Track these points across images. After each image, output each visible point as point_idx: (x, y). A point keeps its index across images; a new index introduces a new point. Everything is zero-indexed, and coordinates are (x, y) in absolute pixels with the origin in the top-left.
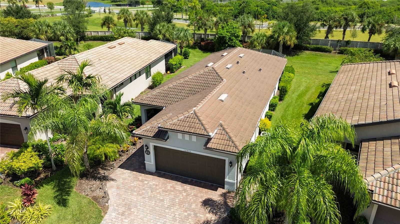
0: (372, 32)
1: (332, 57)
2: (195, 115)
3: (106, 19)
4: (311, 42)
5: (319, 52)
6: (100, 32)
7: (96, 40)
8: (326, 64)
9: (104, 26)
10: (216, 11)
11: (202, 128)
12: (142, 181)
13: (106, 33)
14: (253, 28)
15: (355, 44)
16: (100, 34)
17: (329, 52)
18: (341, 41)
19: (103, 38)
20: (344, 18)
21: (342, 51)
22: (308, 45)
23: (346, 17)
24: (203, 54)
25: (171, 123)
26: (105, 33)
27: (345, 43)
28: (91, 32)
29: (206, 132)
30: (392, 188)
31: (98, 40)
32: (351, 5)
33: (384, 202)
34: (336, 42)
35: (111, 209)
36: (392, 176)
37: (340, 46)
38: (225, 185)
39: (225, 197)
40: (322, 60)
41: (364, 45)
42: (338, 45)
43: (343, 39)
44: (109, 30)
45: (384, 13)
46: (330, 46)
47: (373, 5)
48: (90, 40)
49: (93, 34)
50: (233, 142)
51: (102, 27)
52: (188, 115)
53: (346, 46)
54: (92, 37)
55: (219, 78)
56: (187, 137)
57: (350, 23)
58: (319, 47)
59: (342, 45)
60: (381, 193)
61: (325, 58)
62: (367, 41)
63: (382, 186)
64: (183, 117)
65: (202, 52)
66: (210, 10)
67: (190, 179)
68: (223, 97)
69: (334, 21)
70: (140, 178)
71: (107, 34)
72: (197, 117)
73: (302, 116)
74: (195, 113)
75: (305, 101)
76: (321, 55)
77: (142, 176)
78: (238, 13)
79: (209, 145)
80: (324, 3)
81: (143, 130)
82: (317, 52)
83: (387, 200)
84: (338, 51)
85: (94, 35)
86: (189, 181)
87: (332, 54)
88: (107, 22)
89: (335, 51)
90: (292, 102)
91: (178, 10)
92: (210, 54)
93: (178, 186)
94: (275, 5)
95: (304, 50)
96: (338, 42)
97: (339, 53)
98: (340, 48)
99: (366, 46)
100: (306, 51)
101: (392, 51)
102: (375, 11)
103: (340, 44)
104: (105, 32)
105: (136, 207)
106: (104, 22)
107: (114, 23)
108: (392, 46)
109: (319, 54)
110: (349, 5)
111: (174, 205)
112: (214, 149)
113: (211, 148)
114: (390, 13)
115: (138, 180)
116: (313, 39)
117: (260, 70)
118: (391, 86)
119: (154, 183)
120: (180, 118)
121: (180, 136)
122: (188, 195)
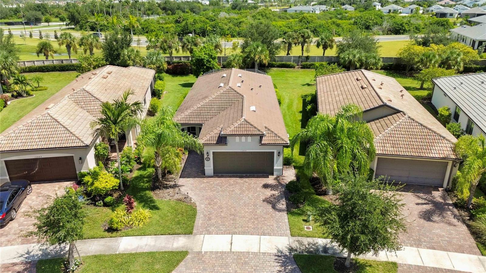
0: (325, 47)
1: (297, 71)
2: (246, 122)
3: (43, 46)
4: (277, 59)
5: (285, 69)
6: (36, 61)
7: (33, 72)
8: (294, 78)
9: (40, 54)
10: (155, 29)
11: (256, 130)
12: (207, 182)
13: (45, 62)
14: (221, 49)
15: (314, 58)
16: (37, 64)
17: (293, 67)
18: (302, 56)
19: (43, 69)
20: (301, 35)
21: (304, 66)
22: (274, 63)
23: (303, 34)
24: (173, 78)
25: (230, 130)
26: (43, 63)
27: (305, 58)
28: (24, 62)
29: (260, 132)
30: (384, 145)
31: (35, 72)
32: (290, 19)
33: (382, 153)
34: (298, 58)
35: (197, 204)
36: (382, 139)
37: (302, 62)
38: (274, 172)
39: (277, 180)
40: (289, 75)
41: (322, 59)
42: (299, 61)
43: (302, 55)
44: (47, 58)
45: (324, 27)
46: (293, 62)
47: (311, 19)
48: (23, 72)
49: (27, 65)
50: (279, 137)
51: (38, 56)
52: (240, 122)
53: (307, 61)
54: (26, 68)
55: (239, 95)
56: (243, 138)
57: (307, 40)
58: (284, 64)
59: (303, 60)
60: (379, 149)
61: (291, 73)
62: (322, 55)
63: (379, 146)
64: (237, 125)
65: (171, 76)
66: (147, 28)
67: (244, 175)
68: (253, 108)
69: (293, 39)
70: (205, 181)
71: (47, 63)
72: (249, 123)
73: (298, 121)
74: (245, 120)
75: (295, 110)
76: (287, 71)
77: (205, 180)
78: (182, 31)
79: (263, 142)
80: (264, 17)
81: (205, 140)
82: (283, 69)
83: (383, 152)
84: (300, 66)
85: (29, 66)
86: (245, 175)
87: (296, 69)
88: (44, 49)
89: (298, 66)
90: (285, 112)
91: (103, 29)
92: (180, 77)
93: (239, 180)
94: (214, 19)
95: (271, 67)
96: (299, 58)
97: (302, 68)
98: (302, 64)
99: (323, 60)
100: (273, 68)
101: (348, 63)
102: (316, 26)
103: (302, 60)
104: (43, 61)
105: (215, 198)
106: (42, 49)
107: (53, 50)
108: (347, 59)
109: (285, 70)
110: (288, 19)
111: (244, 191)
112: (268, 144)
113: (265, 144)
114: (328, 27)
115: (204, 183)
116: (277, 56)
117: (260, 86)
118: (362, 88)
119: (218, 182)
120: (236, 126)
121: (237, 138)
122: (250, 184)
